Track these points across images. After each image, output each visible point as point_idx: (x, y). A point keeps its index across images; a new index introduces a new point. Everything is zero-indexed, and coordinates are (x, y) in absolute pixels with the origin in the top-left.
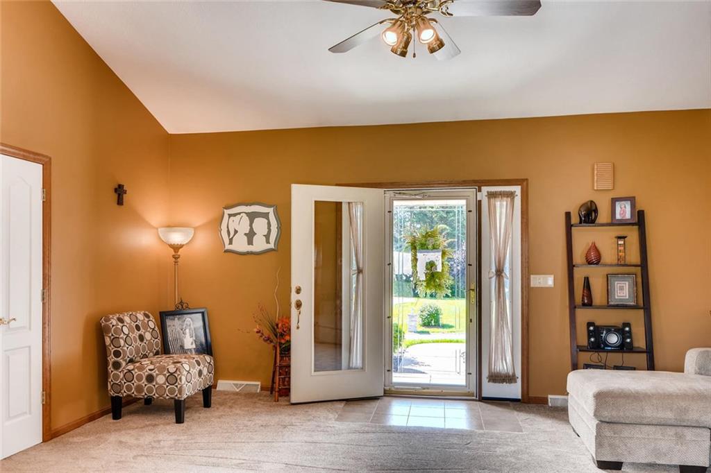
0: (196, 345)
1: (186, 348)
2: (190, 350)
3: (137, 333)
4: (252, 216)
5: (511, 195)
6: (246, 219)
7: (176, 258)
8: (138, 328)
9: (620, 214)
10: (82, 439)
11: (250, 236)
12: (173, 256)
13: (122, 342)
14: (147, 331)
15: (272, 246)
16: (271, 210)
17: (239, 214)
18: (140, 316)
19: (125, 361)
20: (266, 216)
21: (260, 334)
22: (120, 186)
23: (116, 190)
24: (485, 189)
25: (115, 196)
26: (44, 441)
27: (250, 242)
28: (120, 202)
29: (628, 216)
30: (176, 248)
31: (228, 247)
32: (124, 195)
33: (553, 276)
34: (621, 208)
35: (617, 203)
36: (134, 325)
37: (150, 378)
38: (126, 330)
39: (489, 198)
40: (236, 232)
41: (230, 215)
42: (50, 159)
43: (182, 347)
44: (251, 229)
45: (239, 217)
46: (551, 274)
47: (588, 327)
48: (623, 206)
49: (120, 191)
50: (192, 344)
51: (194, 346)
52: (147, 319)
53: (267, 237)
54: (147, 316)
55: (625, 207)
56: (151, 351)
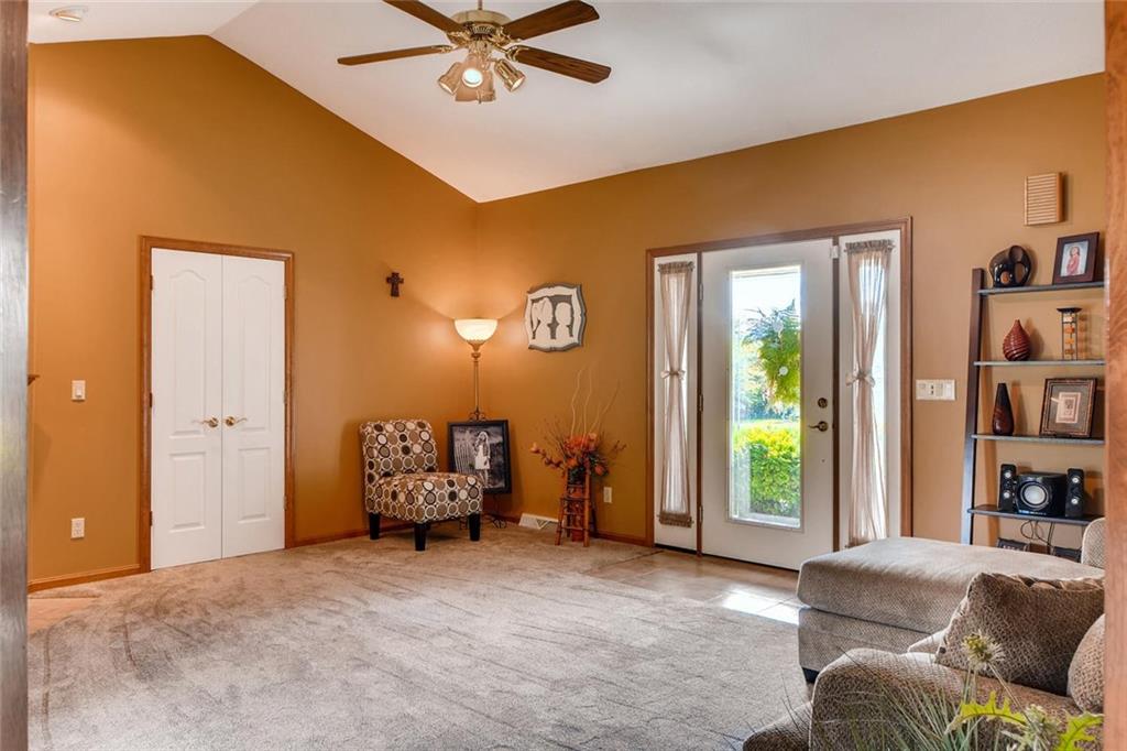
0: (491, 466)
1: (477, 467)
2: (483, 471)
3: (400, 444)
4: (555, 300)
5: (884, 246)
6: (548, 305)
7: (476, 356)
8: (403, 438)
9: (1068, 267)
10: (319, 551)
11: (553, 326)
12: (473, 355)
13: (376, 452)
14: (416, 442)
15: (575, 339)
16: (573, 292)
17: (542, 298)
18: (411, 425)
19: (379, 474)
20: (568, 299)
21: (540, 456)
22: (395, 275)
23: (388, 280)
24: (845, 240)
25: (389, 287)
26: (286, 547)
27: (553, 336)
28: (395, 293)
29: (1081, 269)
30: (476, 345)
31: (532, 342)
32: (400, 285)
33: (953, 382)
34: (1071, 255)
35: (1066, 247)
36: (397, 434)
37: (394, 496)
38: (382, 439)
39: (850, 254)
40: (539, 322)
41: (533, 301)
42: (293, 255)
43: (472, 466)
44: (554, 318)
45: (541, 302)
46: (951, 379)
47: (1003, 473)
48: (1075, 252)
49: (394, 281)
50: (485, 463)
51: (488, 467)
52: (419, 429)
53: (570, 327)
54: (422, 425)
55: (1078, 253)
56: (419, 467)
